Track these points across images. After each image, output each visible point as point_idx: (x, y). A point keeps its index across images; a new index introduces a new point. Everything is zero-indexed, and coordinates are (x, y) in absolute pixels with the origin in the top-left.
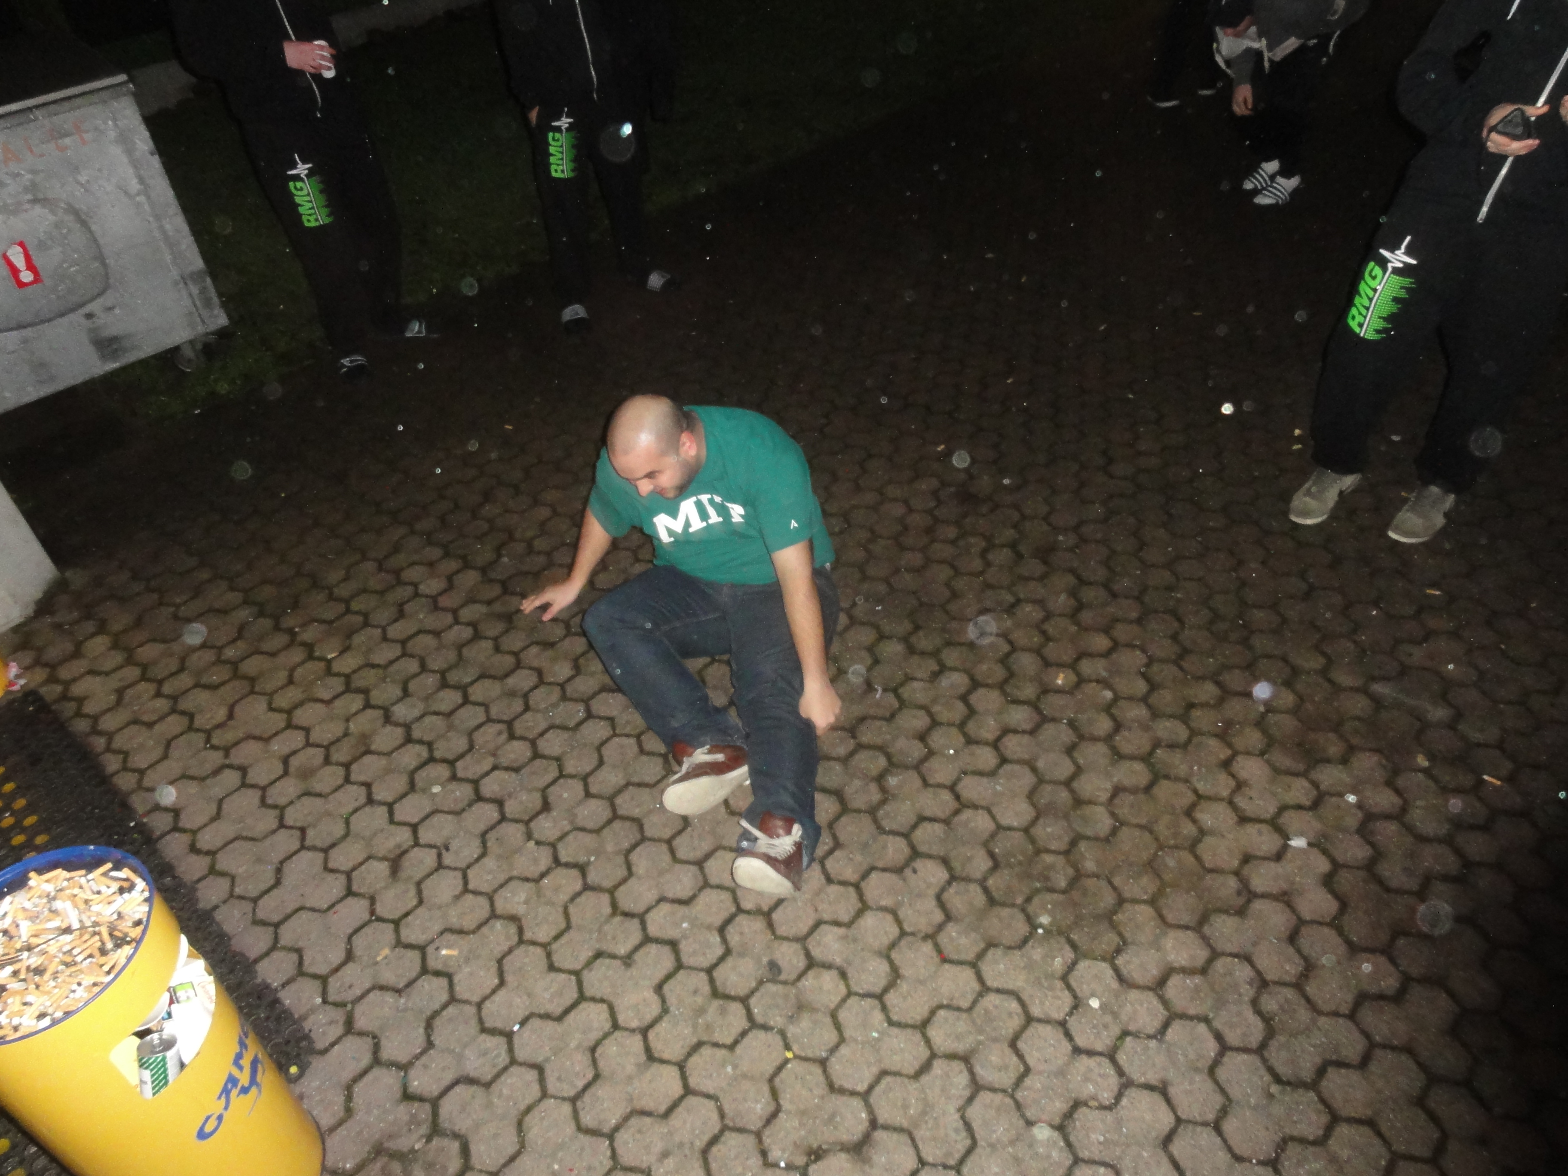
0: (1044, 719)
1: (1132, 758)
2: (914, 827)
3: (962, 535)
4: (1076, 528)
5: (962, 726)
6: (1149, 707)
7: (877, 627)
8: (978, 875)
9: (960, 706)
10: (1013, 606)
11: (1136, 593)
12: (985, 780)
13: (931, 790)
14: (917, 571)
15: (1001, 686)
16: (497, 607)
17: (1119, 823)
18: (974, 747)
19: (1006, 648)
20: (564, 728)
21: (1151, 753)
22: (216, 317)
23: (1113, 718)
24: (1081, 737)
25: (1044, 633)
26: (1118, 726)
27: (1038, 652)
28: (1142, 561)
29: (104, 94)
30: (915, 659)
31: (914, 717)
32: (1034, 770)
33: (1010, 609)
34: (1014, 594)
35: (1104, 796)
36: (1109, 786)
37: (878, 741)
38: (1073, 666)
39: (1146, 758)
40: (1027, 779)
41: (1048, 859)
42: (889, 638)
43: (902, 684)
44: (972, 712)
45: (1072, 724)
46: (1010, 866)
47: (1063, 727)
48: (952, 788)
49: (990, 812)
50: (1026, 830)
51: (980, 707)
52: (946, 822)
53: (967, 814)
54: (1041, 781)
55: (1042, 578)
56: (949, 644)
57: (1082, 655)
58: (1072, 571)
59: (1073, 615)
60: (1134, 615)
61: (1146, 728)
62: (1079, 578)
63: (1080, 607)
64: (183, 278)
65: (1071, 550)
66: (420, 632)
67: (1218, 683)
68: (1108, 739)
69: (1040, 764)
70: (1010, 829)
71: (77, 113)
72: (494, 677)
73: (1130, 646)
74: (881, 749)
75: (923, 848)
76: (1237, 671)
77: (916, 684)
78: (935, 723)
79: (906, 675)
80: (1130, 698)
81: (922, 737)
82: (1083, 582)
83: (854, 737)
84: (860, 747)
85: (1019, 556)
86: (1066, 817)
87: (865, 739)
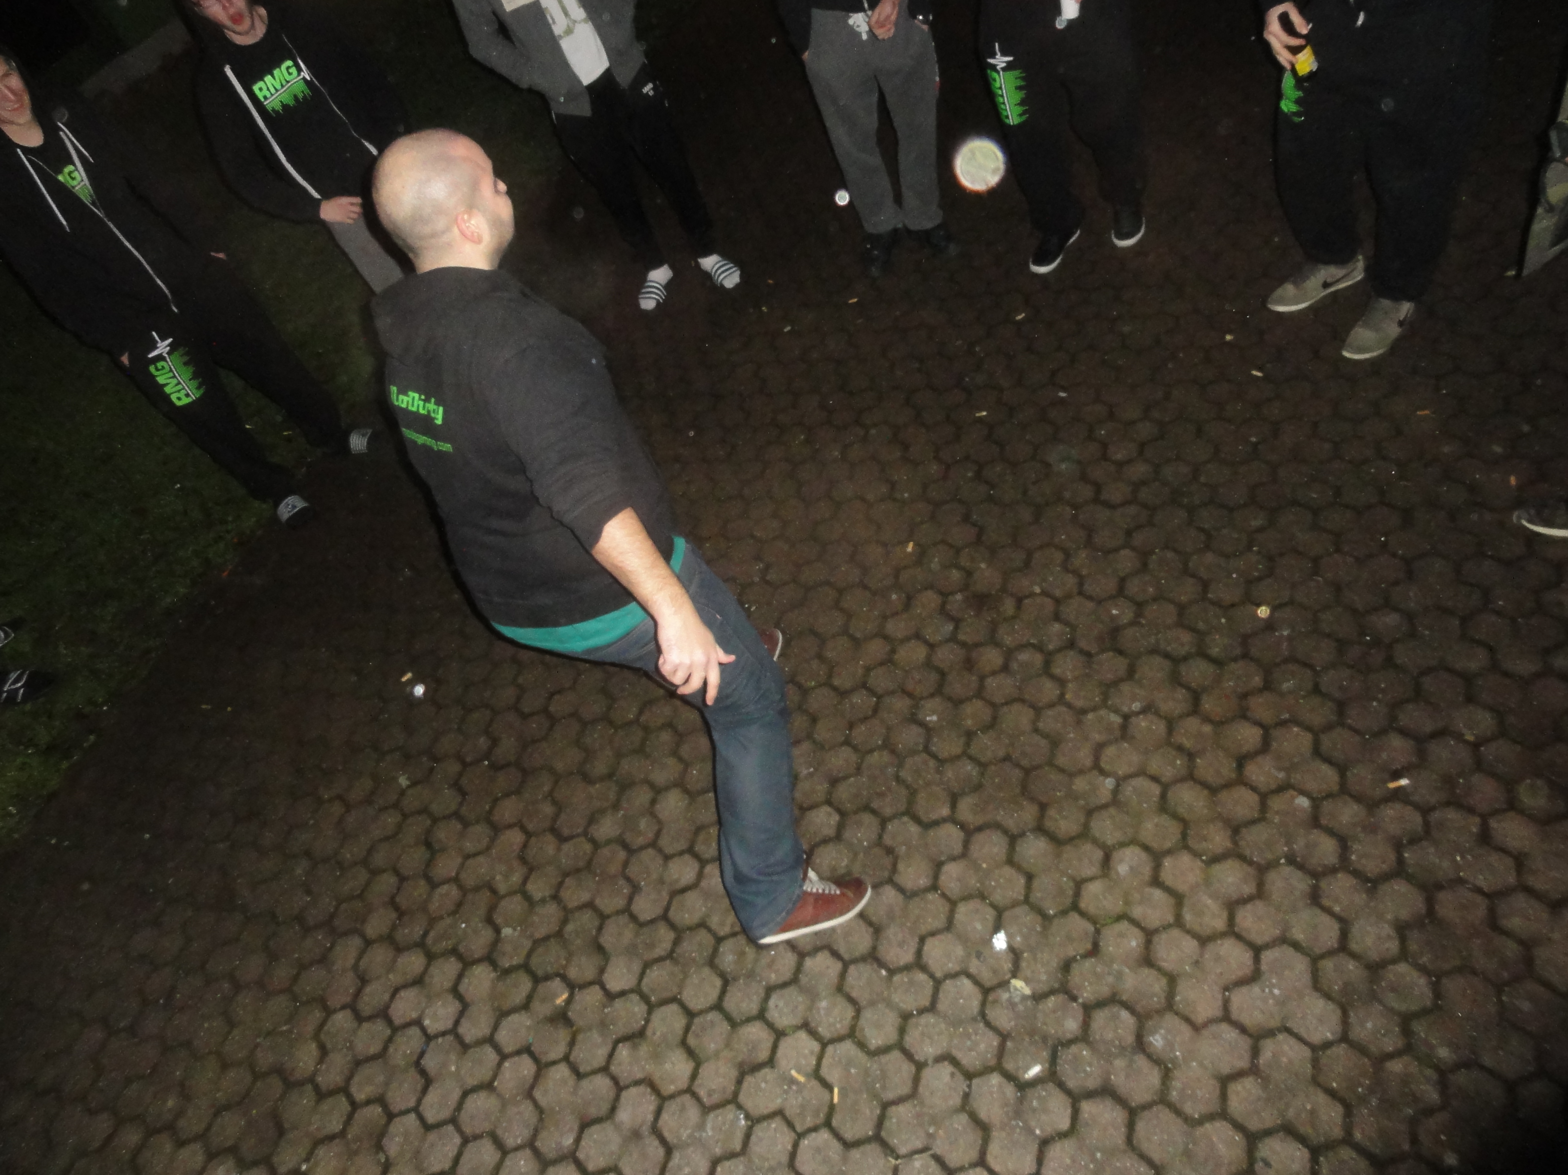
0: (1262, 870)
1: (1386, 877)
2: (1224, 1096)
3: (1009, 654)
4: (1120, 591)
5: (1179, 922)
6: (1358, 798)
7: (997, 826)
8: (1337, 1132)
9: (1158, 894)
10: (1124, 727)
11: (1238, 651)
12: (1256, 989)
13: (1205, 1033)
14: (992, 725)
15: (1184, 844)
16: (541, 1009)
17: (1436, 979)
18: (1211, 947)
19: (1156, 790)
20: (732, 1155)
21: (1401, 861)
23: (1331, 832)
24: (1315, 875)
25: (1180, 748)
26: (1344, 843)
27: (1190, 776)
28: (1217, 604)
30: (1069, 851)
31: (1121, 935)
32: (1296, 946)
33: (1124, 732)
34: (1116, 711)
35: (1393, 946)
36: (1387, 930)
37: (1105, 991)
38: (1241, 781)
39: (1399, 871)
40: (1300, 965)
41: (1396, 1066)
42: (1022, 834)
43: (1077, 894)
44: (1178, 899)
45: (1292, 860)
46: (1363, 1100)
47: (1287, 870)
48: (1226, 1017)
49: (1288, 1031)
50: (1344, 1038)
51: (1181, 887)
52: (1253, 1070)
53: (1268, 1049)
54: (1315, 960)
55: (1131, 673)
56: (1090, 813)
57: (1241, 761)
58: (1154, 651)
59: (1195, 709)
60: (1257, 681)
61: (1372, 829)
62: (1167, 656)
63: (1196, 696)
65: (1134, 623)
66: (465, 1094)
67: (1404, 732)
68: (1344, 864)
69: (1298, 934)
70: (1327, 1045)
72: (598, 1120)
73: (1283, 723)
74: (1113, 1000)
75: (1254, 1125)
76: (1410, 706)
77: (1094, 888)
78: (1149, 935)
79: (1073, 879)
80: (1330, 796)
81: (1147, 960)
82: (1176, 661)
83: (1074, 999)
84: (1088, 1009)
85: (1089, 655)
86: (1374, 997)
87: (1087, 994)
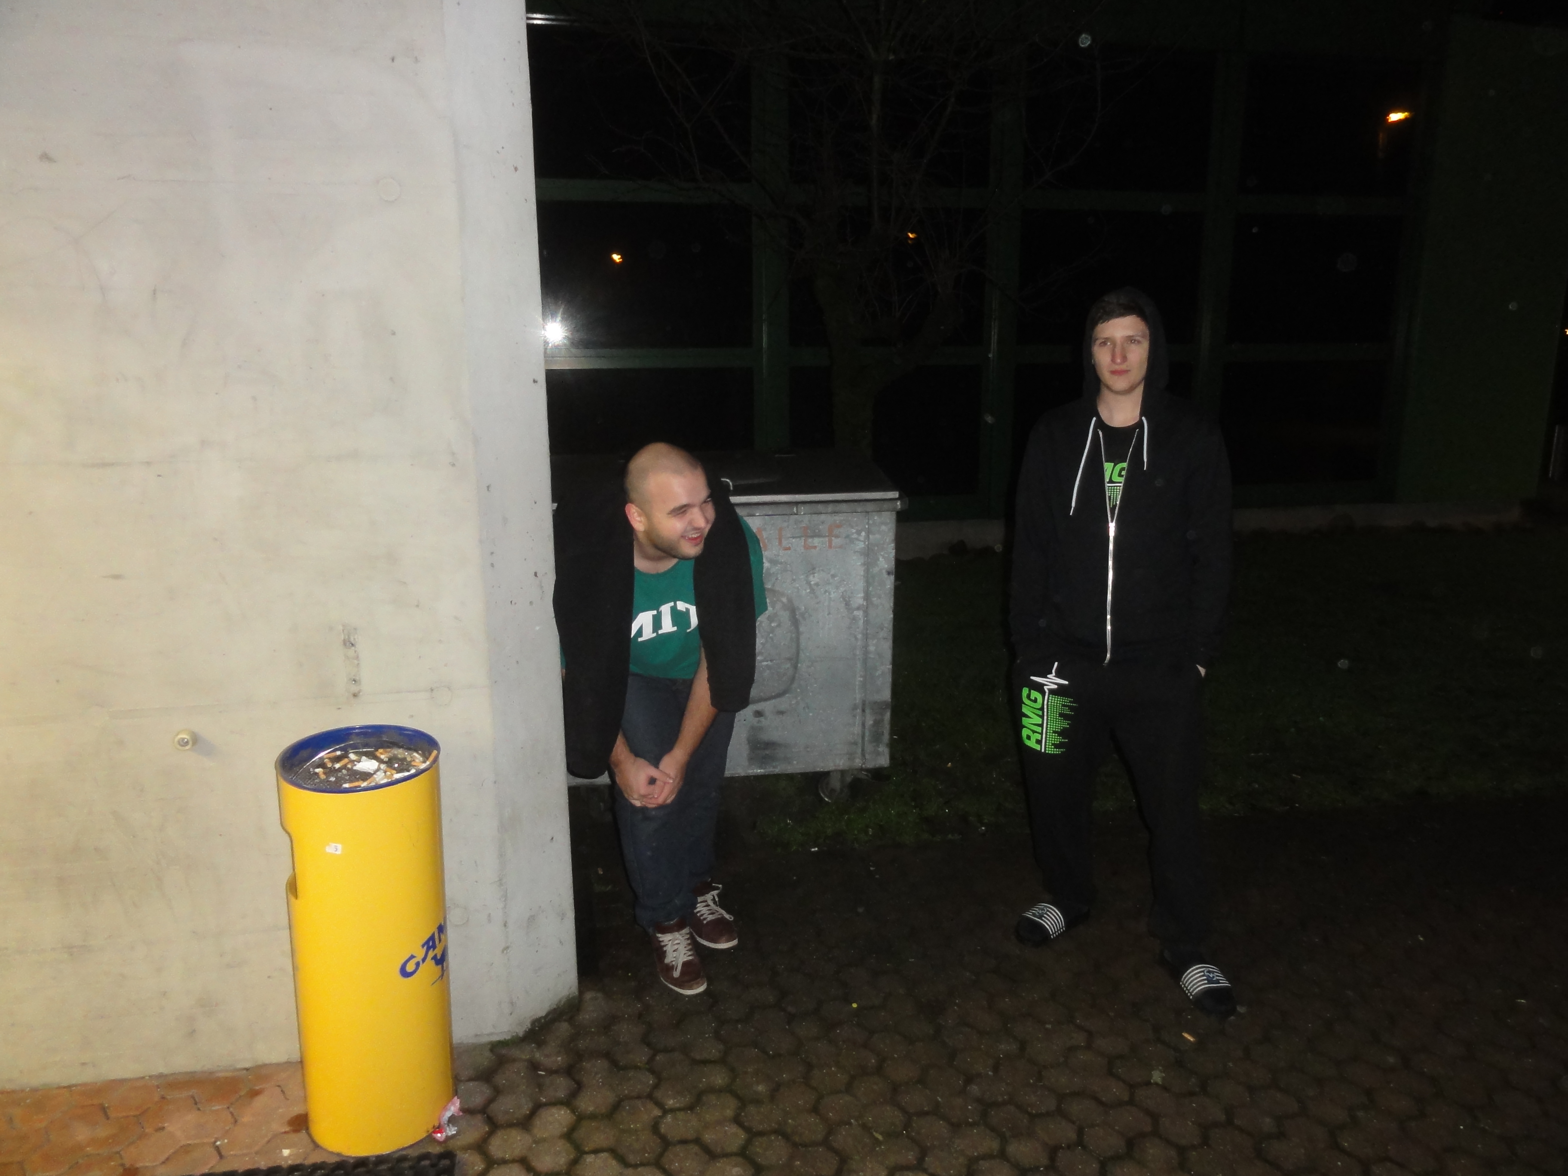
22: (878, 754)
29: (870, 507)
64: (864, 704)
71: (838, 518)
